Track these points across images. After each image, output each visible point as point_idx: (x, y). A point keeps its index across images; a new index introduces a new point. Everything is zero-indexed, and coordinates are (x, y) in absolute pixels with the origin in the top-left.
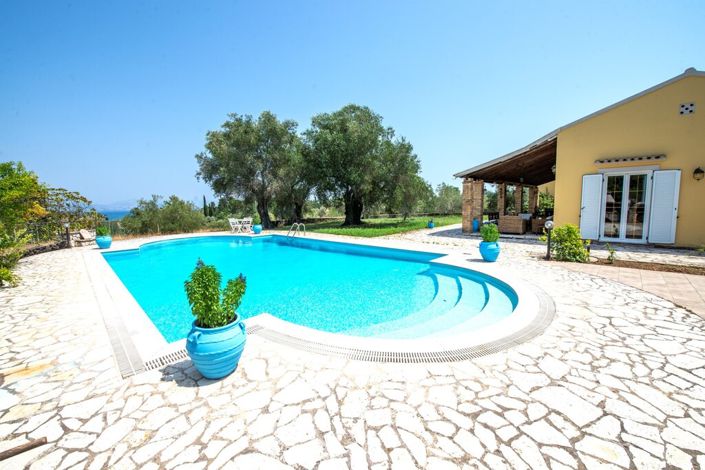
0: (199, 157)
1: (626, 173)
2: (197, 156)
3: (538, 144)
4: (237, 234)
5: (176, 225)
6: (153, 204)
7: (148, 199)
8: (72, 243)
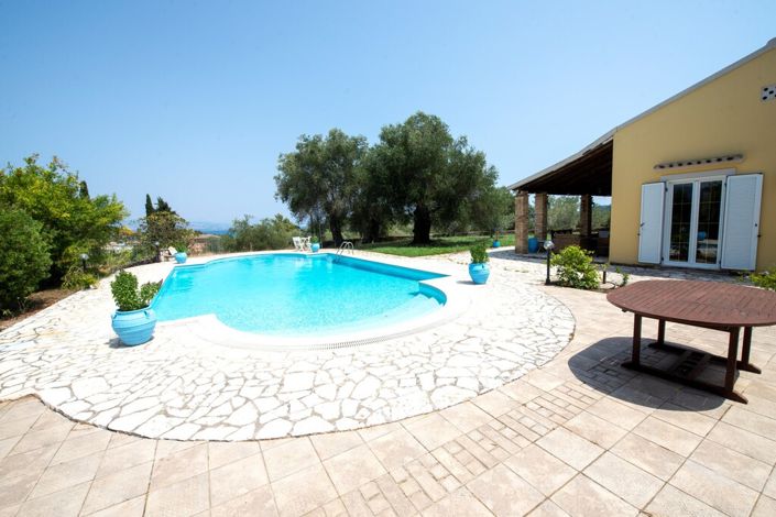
0: (277, 178)
1: (696, 180)
2: (275, 178)
3: (592, 148)
4: (299, 252)
5: (265, 242)
6: (245, 223)
7: (241, 218)
8: (162, 258)
